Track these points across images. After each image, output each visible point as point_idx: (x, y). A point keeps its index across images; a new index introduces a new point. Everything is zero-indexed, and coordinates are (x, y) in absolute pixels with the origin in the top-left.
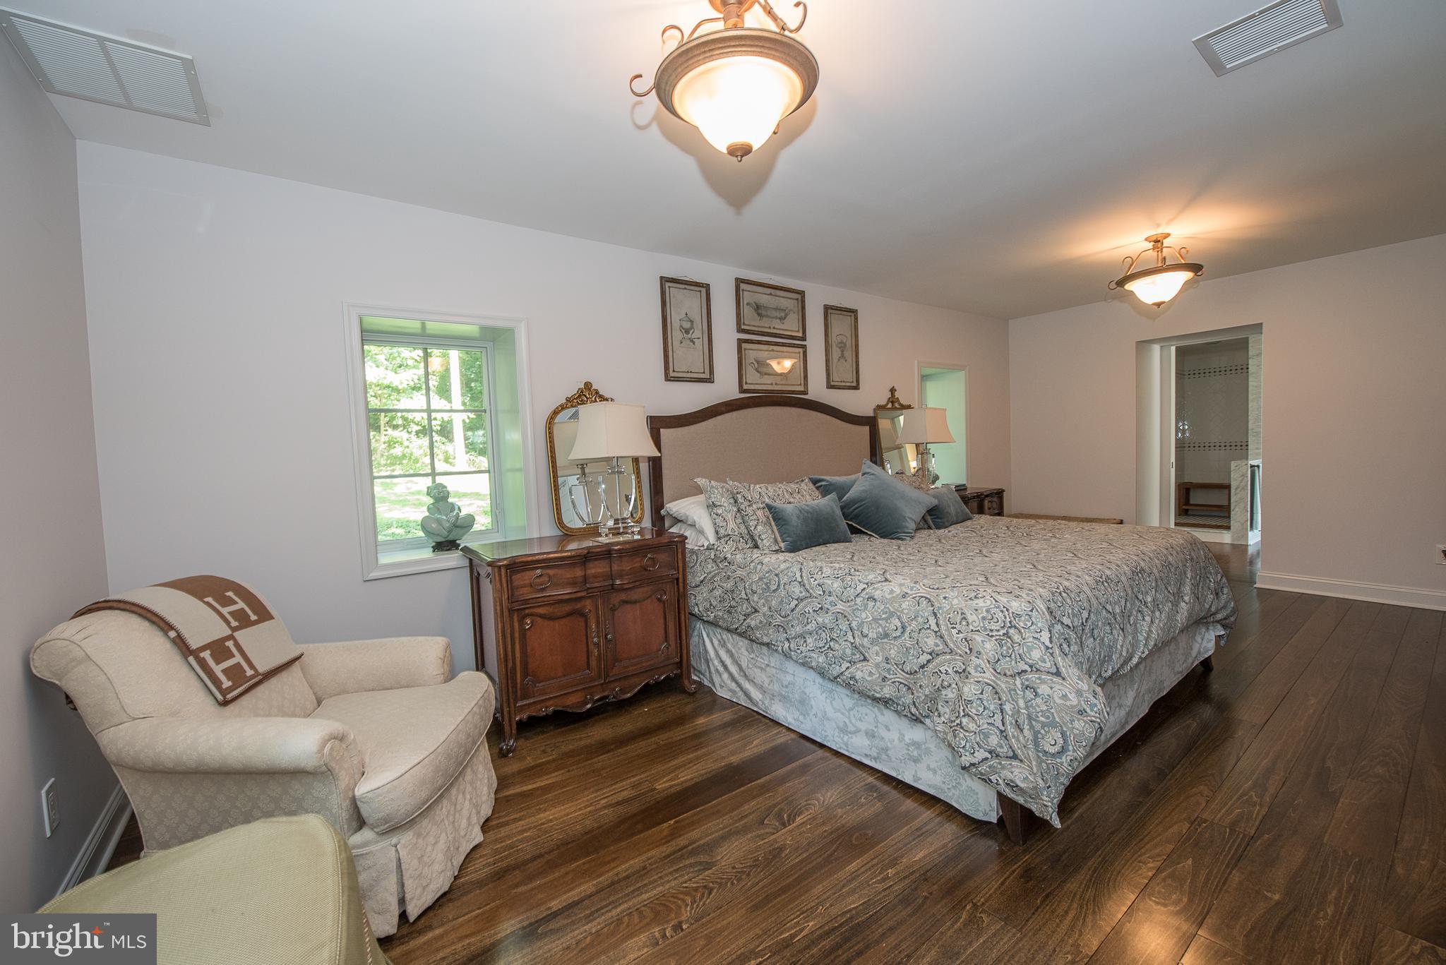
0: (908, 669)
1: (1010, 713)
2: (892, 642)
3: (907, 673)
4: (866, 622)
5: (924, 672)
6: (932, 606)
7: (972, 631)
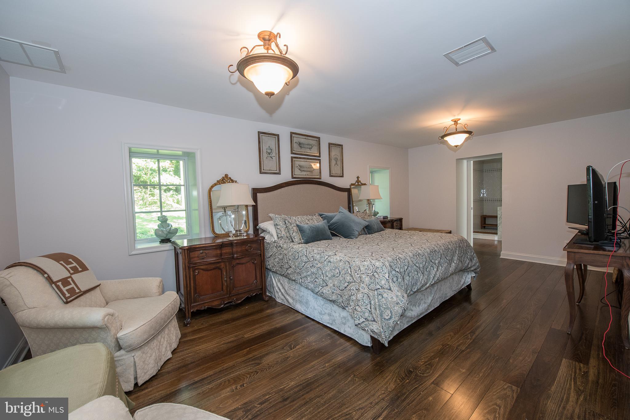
0: (341, 289)
1: (373, 304)
2: (336, 278)
3: (340, 290)
4: (328, 271)
5: (346, 290)
6: (350, 264)
7: (362, 274)
